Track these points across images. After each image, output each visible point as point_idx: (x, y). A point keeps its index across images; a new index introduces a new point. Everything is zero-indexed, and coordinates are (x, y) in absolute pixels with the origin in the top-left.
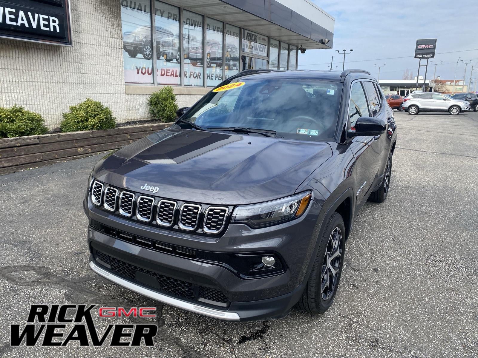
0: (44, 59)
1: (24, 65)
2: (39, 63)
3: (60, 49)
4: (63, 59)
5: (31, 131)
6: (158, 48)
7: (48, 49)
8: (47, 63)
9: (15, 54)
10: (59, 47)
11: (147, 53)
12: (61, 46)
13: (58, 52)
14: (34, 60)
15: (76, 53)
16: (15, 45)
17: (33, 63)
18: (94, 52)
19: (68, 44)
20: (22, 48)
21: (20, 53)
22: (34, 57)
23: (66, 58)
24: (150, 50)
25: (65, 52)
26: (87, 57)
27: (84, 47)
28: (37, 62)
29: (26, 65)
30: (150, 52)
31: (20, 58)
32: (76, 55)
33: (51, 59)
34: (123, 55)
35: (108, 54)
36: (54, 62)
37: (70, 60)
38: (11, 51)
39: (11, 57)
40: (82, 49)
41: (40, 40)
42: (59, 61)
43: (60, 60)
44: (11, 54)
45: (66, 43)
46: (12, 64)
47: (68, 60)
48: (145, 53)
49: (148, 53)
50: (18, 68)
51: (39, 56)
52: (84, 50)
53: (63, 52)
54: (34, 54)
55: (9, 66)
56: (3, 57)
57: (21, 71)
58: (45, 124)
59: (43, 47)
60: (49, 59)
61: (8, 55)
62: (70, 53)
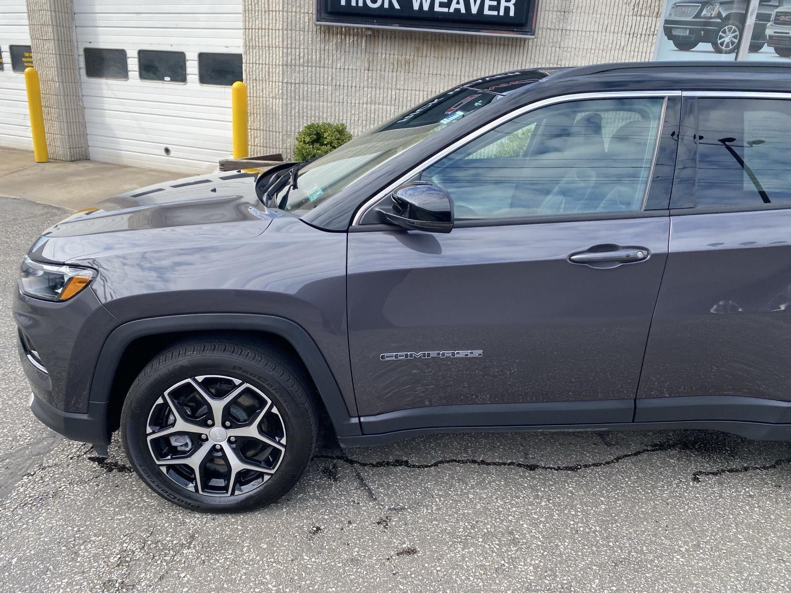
0: (496, 59)
1: (463, 69)
2: (487, 66)
3: (526, 43)
4: (528, 59)
6: (758, 28)
7: (506, 43)
8: (499, 66)
9: (454, 53)
10: (525, 39)
11: (724, 42)
12: (529, 39)
13: (522, 48)
14: (480, 61)
15: (554, 48)
16: (458, 40)
17: (478, 65)
18: (588, 45)
19: (529, 33)
20: (466, 44)
21: (461, 52)
22: (481, 57)
23: (533, 57)
24: (737, 33)
25: (534, 48)
26: (573, 53)
27: (571, 37)
28: (484, 66)
29: (467, 69)
30: (735, 37)
31: (460, 59)
32: (553, 51)
33: (508, 59)
34: (653, 48)
35: (618, 47)
36: (512, 63)
37: (540, 59)
38: (449, 50)
39: (448, 58)
40: (566, 41)
41: (484, 31)
42: (520, 63)
43: (522, 60)
44: (449, 55)
45: (525, 33)
46: (447, 67)
47: (536, 60)
48: (719, 42)
49: (727, 40)
50: (455, 74)
51: (489, 55)
52: (570, 42)
53: (530, 47)
54: (481, 53)
55: (443, 71)
56: (436, 58)
57: (458, 77)
59: (498, 41)
60: (504, 60)
61: (444, 55)
62: (542, 48)
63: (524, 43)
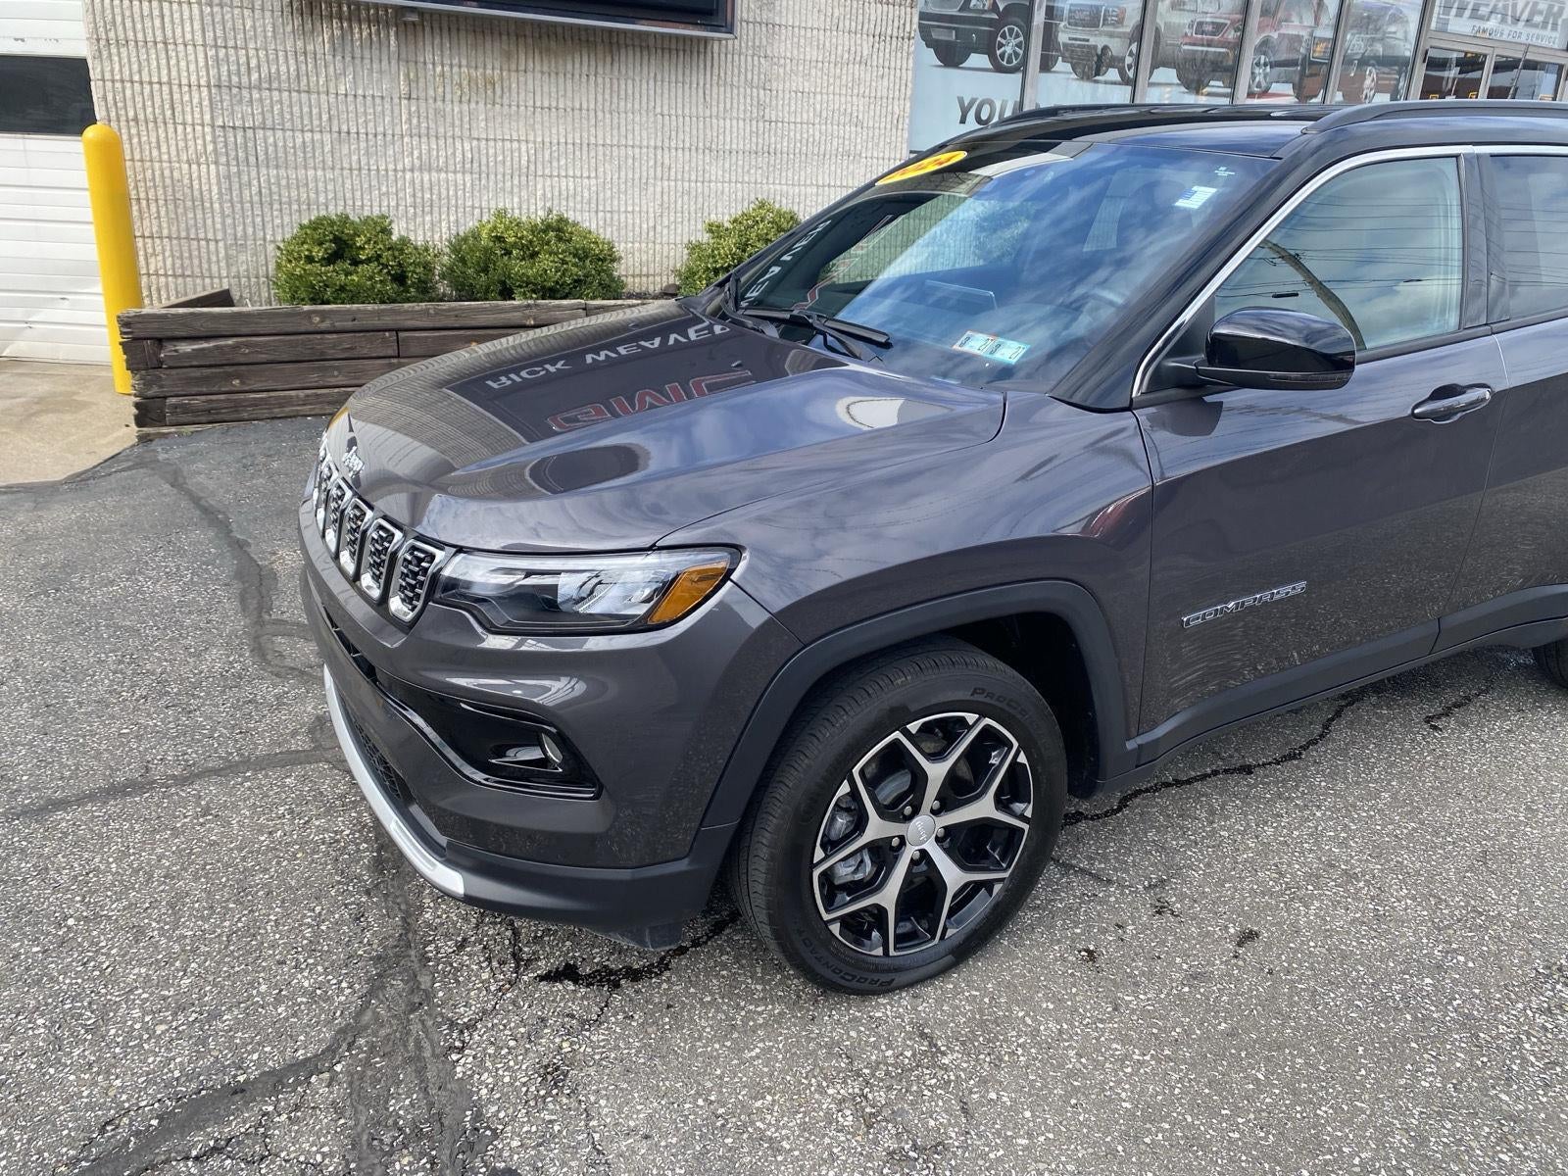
0: (659, 77)
1: (600, 98)
2: (644, 92)
3: (709, 48)
4: (715, 78)
5: (575, 288)
6: (1049, 31)
7: (673, 46)
8: (666, 91)
9: (579, 64)
10: (706, 40)
11: (1004, 53)
12: (713, 39)
13: (702, 57)
14: (630, 82)
15: (756, 58)
16: (583, 38)
17: (626, 90)
18: (812, 54)
19: (723, 29)
20: (600, 48)
21: (593, 63)
22: (631, 73)
23: (722, 75)
24: (1021, 39)
25: (723, 56)
26: (788, 68)
27: (783, 38)
28: (637, 89)
29: (607, 97)
30: (1019, 45)
31: (592, 78)
32: (756, 63)
33: (680, 78)
34: (911, 61)
35: (858, 59)
36: (687, 86)
37: (736, 79)
38: (569, 58)
39: (569, 76)
40: (776, 45)
41: (643, 22)
42: (701, 84)
43: (705, 79)
44: (569, 67)
45: (716, 28)
46: (569, 94)
47: (729, 80)
48: (998, 52)
49: (1009, 50)
50: (585, 106)
51: (645, 69)
52: (782, 47)
53: (716, 56)
54: (631, 66)
55: (561, 100)
56: (547, 75)
57: (592, 114)
58: (620, 270)
59: (659, 42)
60: (673, 79)
61: (561, 69)
62: (736, 58)
63: (705, 48)
